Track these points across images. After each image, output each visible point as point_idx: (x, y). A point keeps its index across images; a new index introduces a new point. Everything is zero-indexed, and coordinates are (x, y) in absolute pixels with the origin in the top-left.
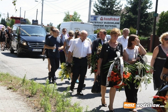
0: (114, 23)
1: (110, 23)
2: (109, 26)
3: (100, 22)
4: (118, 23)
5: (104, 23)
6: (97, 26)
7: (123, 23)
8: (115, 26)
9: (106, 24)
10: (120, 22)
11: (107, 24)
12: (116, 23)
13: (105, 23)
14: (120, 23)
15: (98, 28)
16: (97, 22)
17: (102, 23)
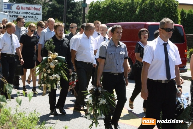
0: (35, 14)
1: (29, 13)
2: (28, 17)
3: (16, 12)
4: (39, 14)
5: (21, 13)
6: (13, 17)
7: (46, 14)
8: (36, 17)
9: (24, 15)
10: (42, 12)
11: (26, 15)
12: (36, 13)
13: (23, 13)
14: (42, 14)
15: (13, 19)
16: (13, 12)
17: (18, 13)
